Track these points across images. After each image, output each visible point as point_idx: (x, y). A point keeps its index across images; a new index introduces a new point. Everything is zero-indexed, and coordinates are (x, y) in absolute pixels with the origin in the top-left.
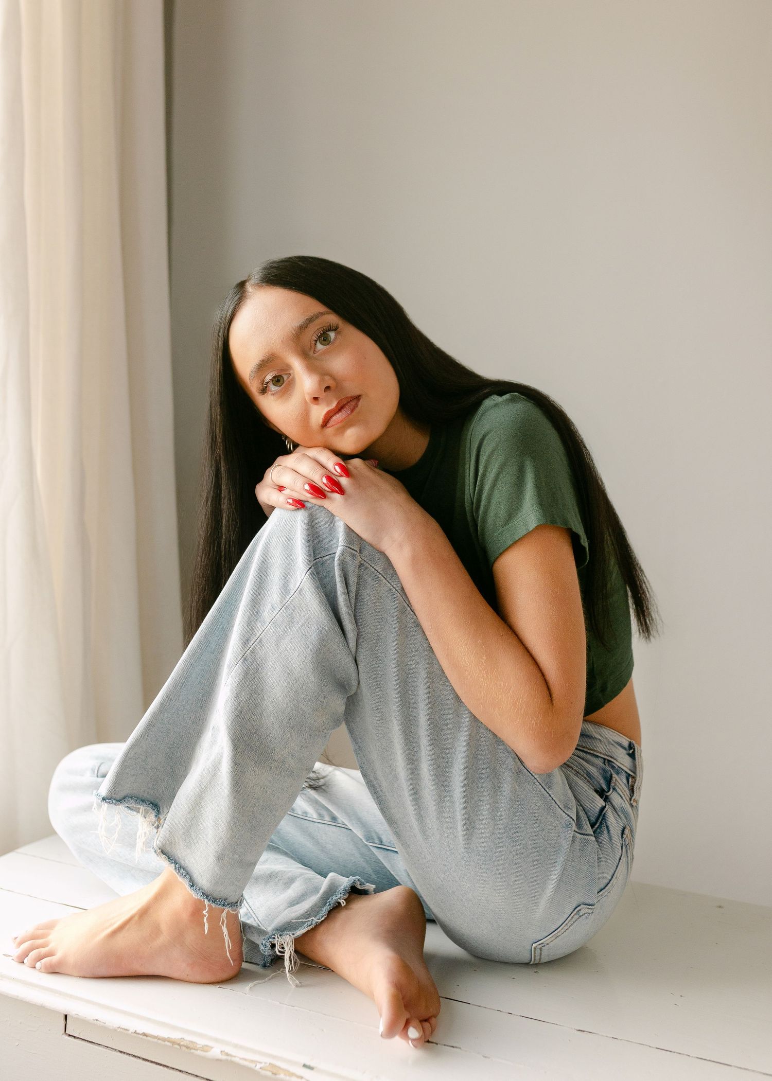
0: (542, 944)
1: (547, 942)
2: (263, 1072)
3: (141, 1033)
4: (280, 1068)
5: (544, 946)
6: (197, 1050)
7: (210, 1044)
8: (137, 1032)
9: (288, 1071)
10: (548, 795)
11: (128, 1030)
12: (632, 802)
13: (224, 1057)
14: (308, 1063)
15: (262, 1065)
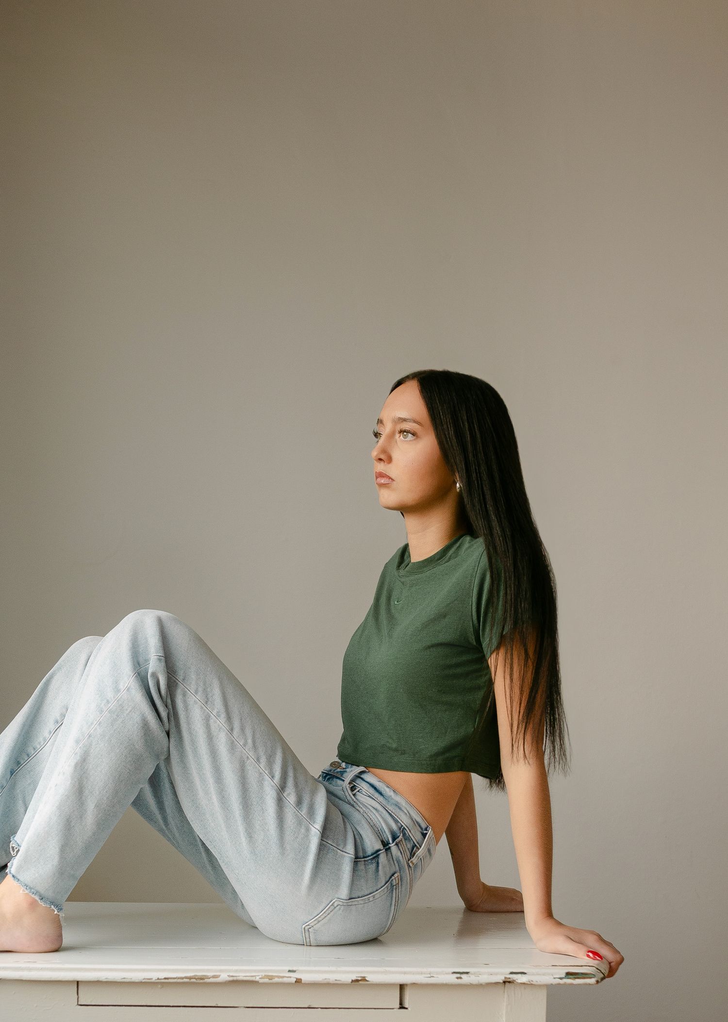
0: (308, 925)
1: (312, 924)
2: (261, 981)
3: (163, 978)
4: (272, 976)
5: (310, 928)
6: (209, 978)
7: (218, 974)
8: (160, 978)
9: (280, 976)
10: (301, 815)
11: (152, 979)
12: (409, 862)
13: (231, 979)
14: (291, 969)
15: (260, 977)
